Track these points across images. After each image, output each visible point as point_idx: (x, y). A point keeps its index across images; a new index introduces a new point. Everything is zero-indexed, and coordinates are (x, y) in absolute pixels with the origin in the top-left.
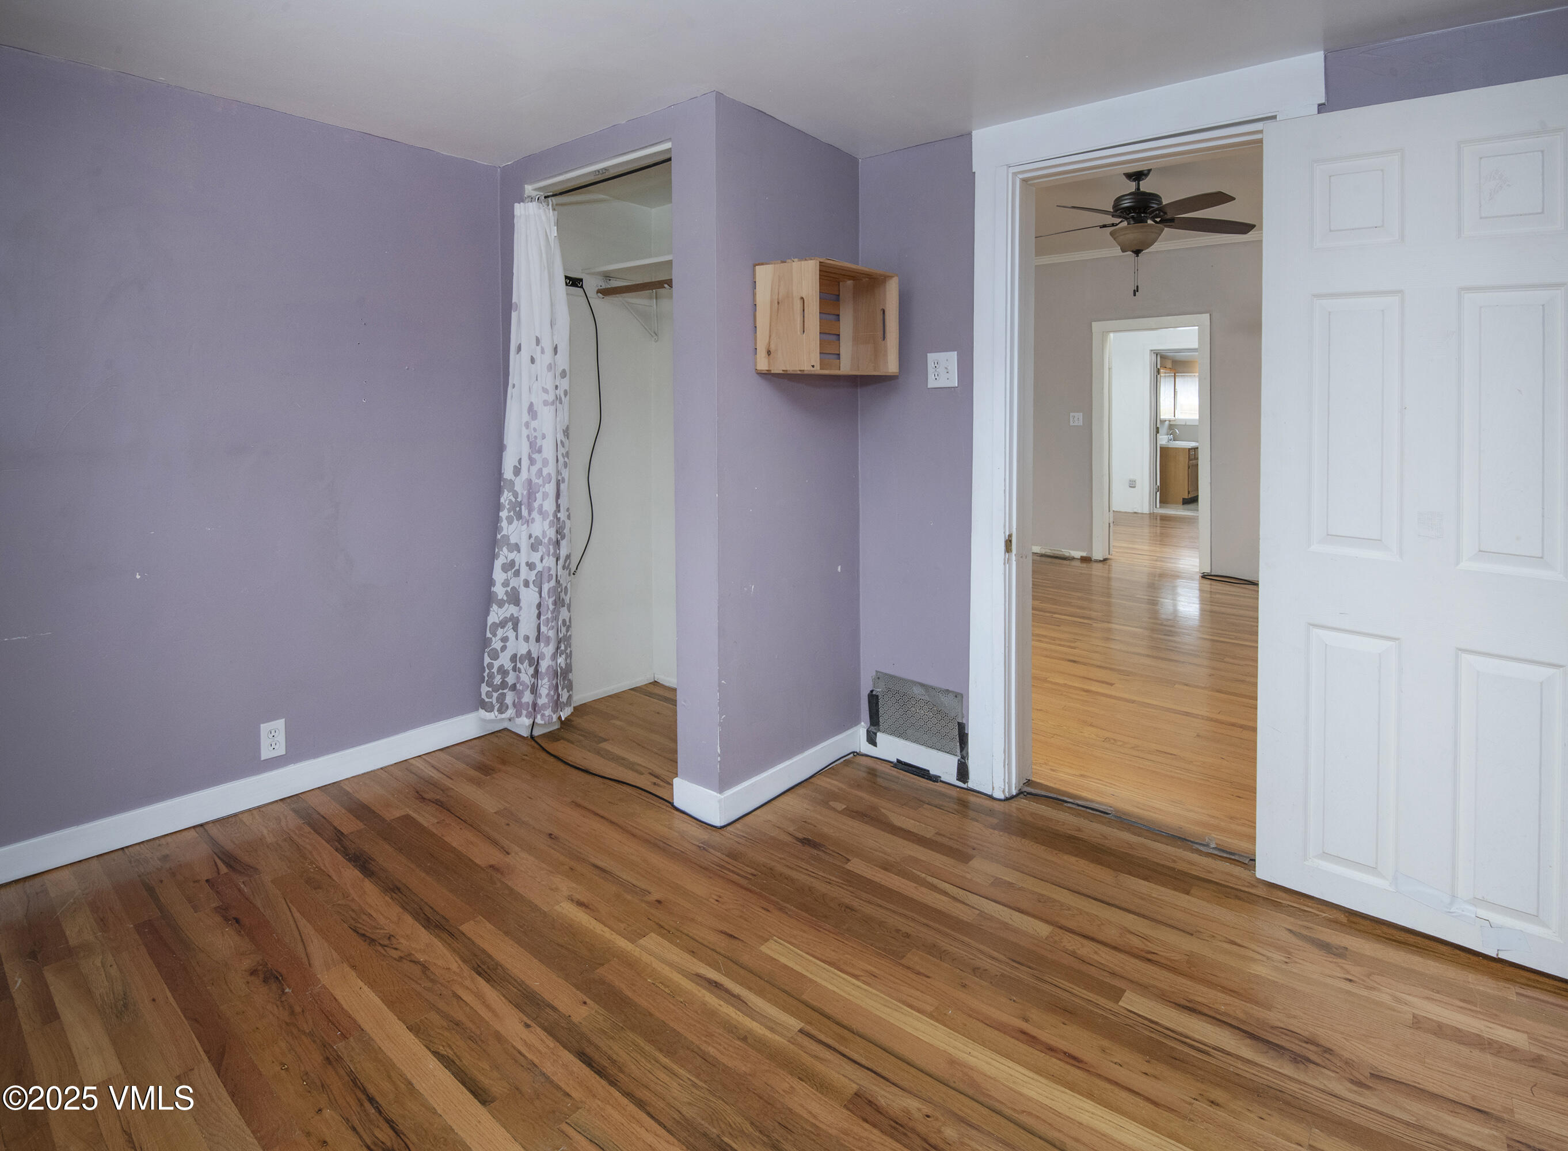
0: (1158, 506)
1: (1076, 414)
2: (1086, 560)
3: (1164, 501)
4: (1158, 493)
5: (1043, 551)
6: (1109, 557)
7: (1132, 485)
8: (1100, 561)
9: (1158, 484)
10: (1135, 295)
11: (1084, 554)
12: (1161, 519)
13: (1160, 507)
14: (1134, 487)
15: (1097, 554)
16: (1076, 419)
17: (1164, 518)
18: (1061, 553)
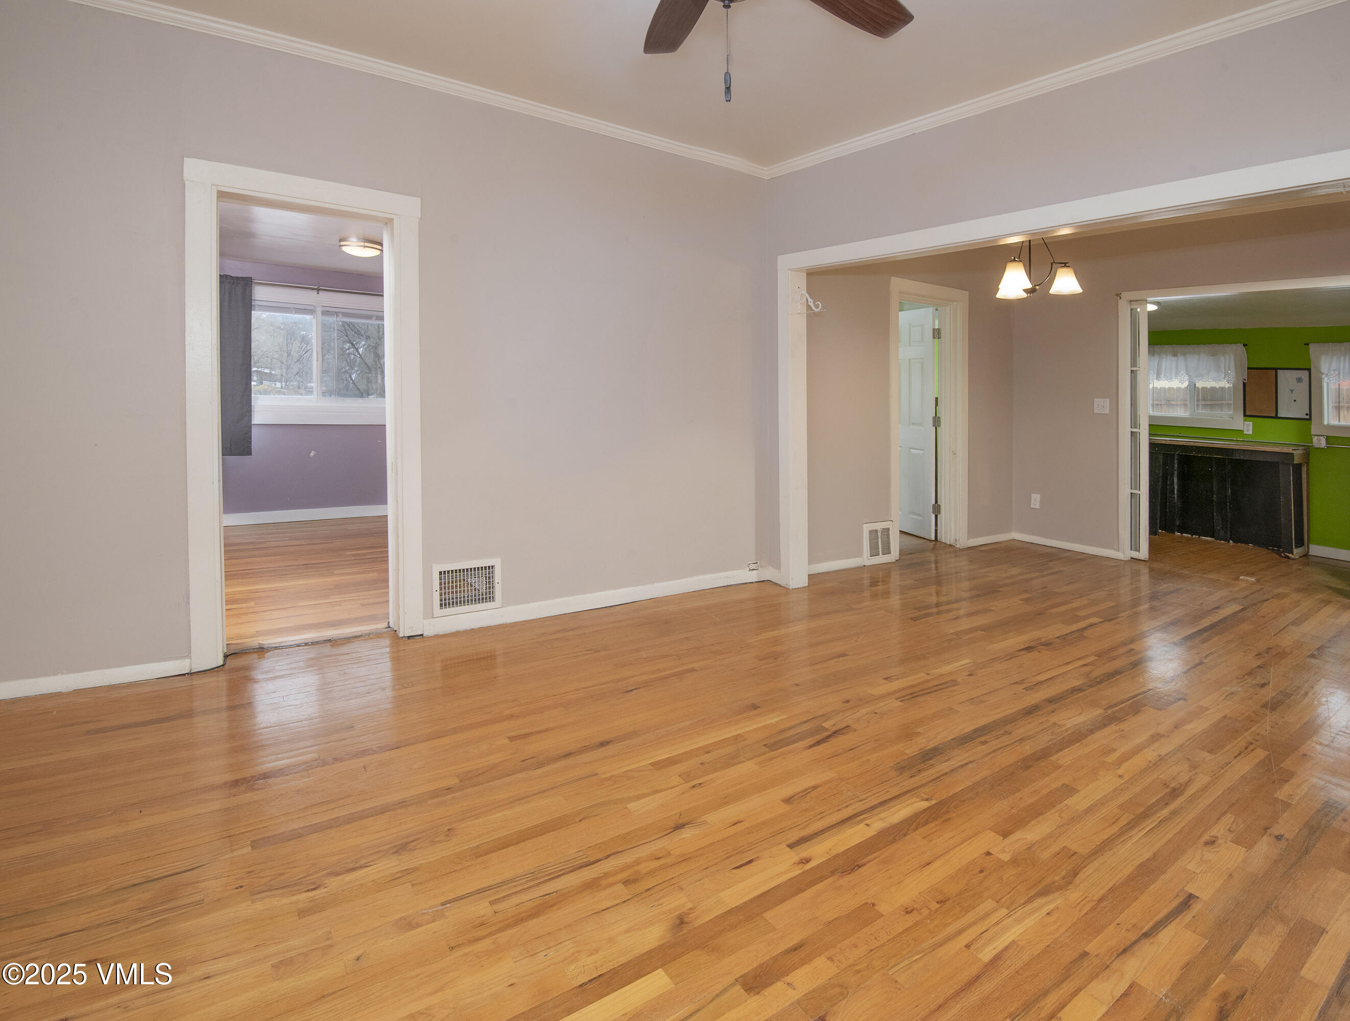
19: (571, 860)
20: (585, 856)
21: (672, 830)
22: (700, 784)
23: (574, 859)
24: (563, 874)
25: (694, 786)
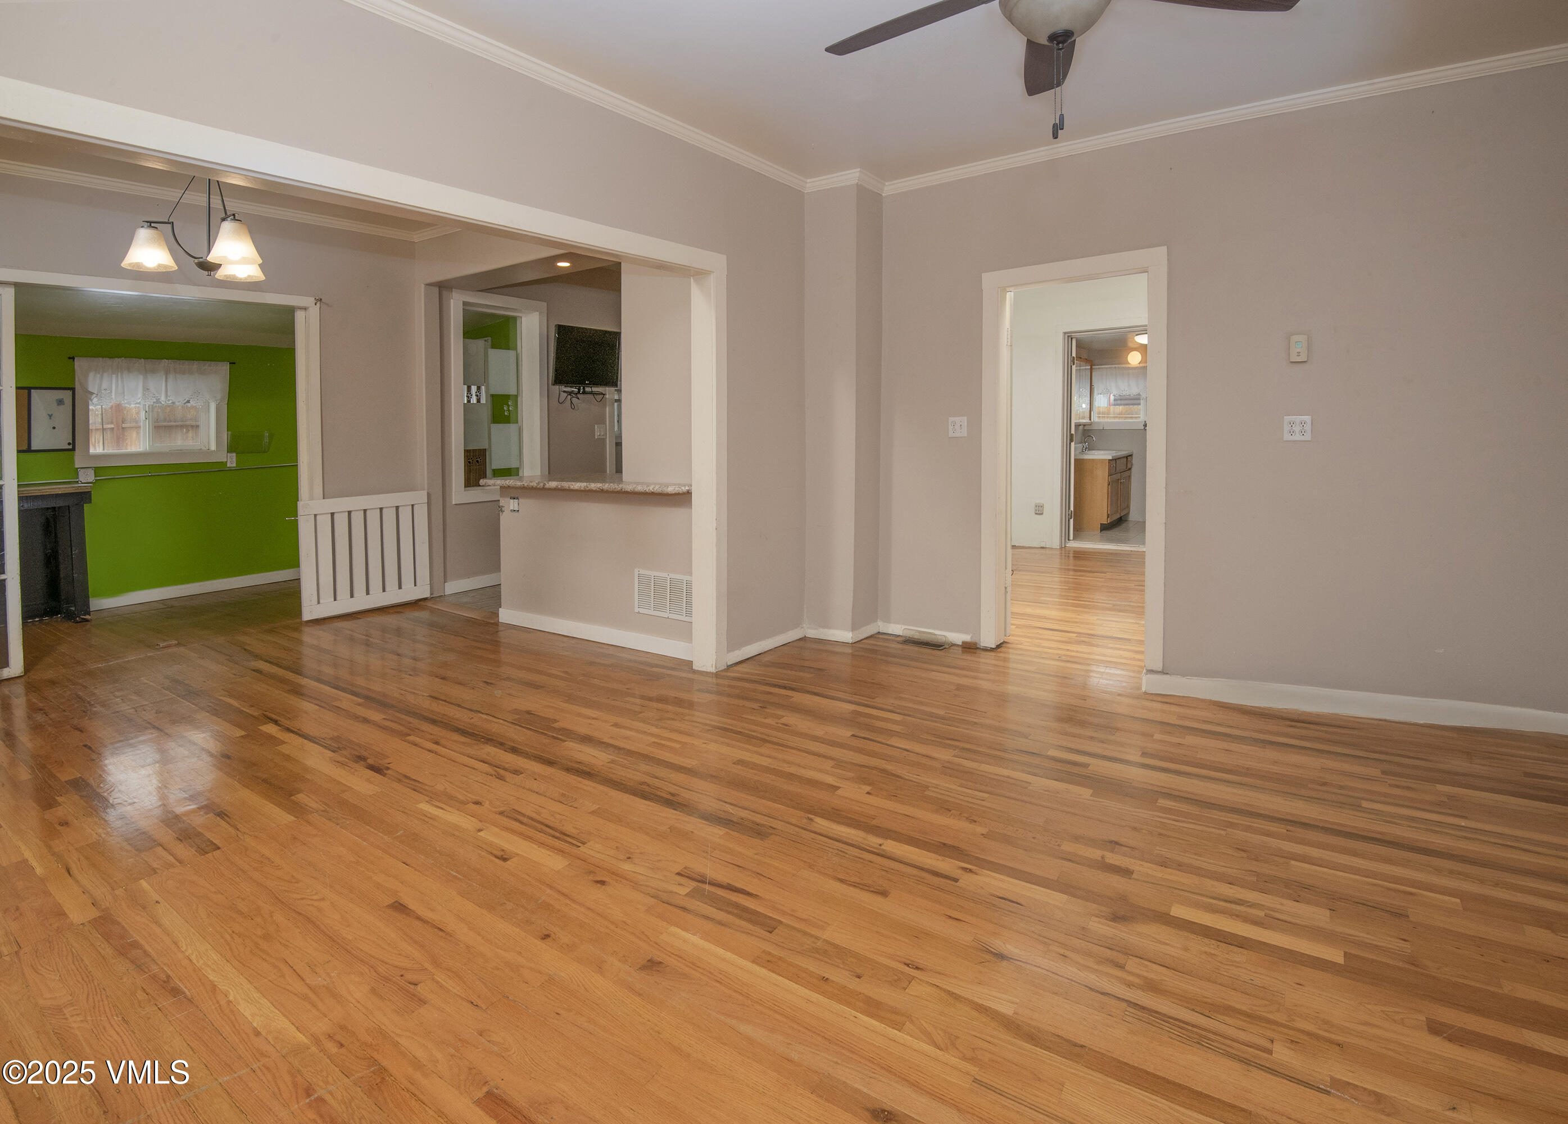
0: (1071, 538)
1: (957, 419)
2: (970, 648)
3: (1079, 530)
4: (1072, 521)
5: (909, 634)
6: (1006, 639)
7: (1039, 510)
8: (992, 650)
9: (1072, 508)
10: (1055, 136)
11: (967, 638)
12: (1075, 557)
13: (1074, 539)
14: (1042, 514)
15: (988, 640)
16: (957, 427)
17: (1079, 555)
18: (934, 636)
19: (1145, 1022)
20: (1126, 1013)
21: (1011, 960)
22: (908, 965)
23: (1141, 1020)
24: (1169, 1017)
25: (917, 968)
